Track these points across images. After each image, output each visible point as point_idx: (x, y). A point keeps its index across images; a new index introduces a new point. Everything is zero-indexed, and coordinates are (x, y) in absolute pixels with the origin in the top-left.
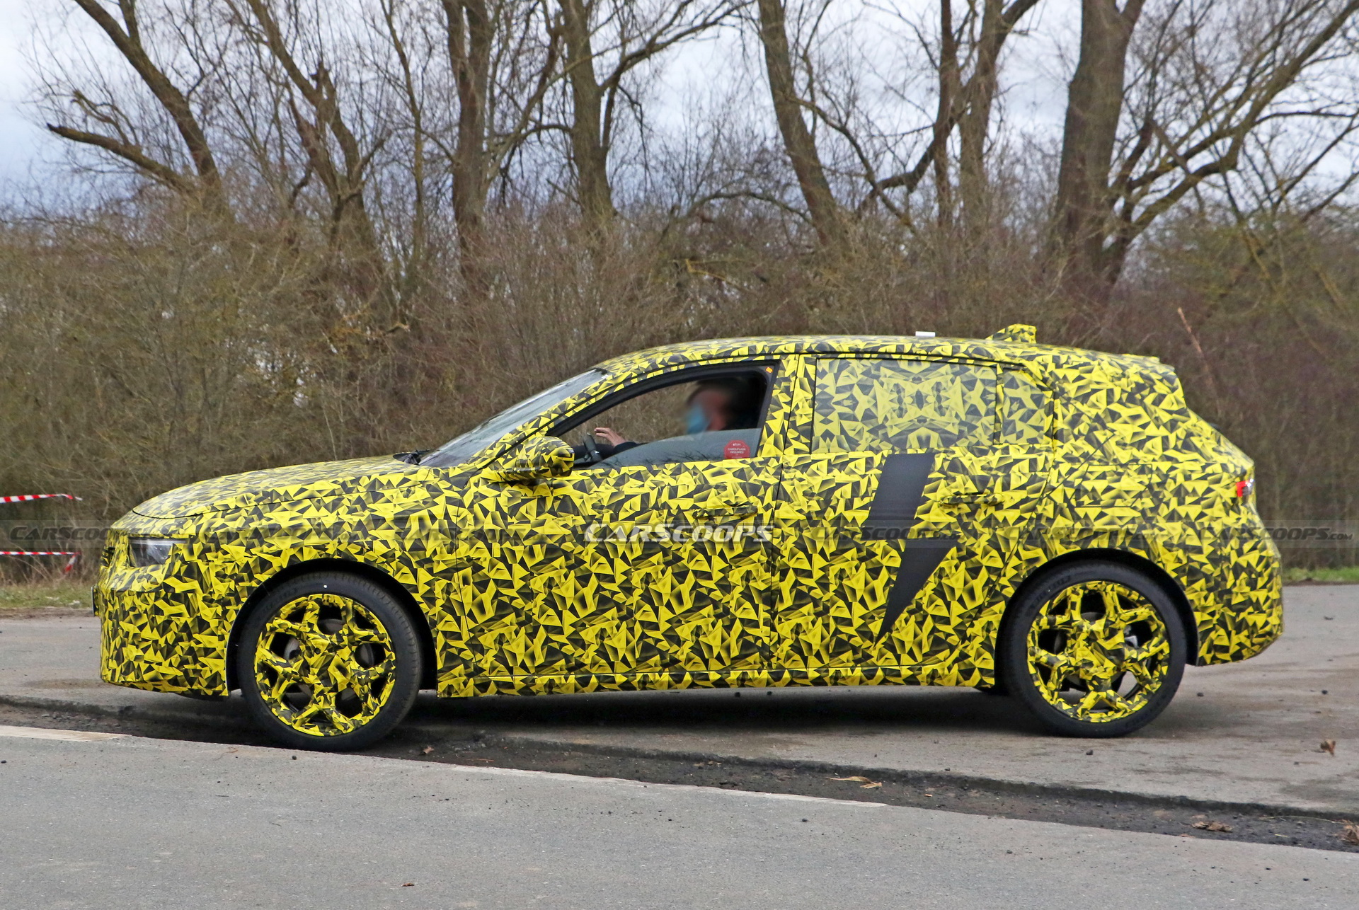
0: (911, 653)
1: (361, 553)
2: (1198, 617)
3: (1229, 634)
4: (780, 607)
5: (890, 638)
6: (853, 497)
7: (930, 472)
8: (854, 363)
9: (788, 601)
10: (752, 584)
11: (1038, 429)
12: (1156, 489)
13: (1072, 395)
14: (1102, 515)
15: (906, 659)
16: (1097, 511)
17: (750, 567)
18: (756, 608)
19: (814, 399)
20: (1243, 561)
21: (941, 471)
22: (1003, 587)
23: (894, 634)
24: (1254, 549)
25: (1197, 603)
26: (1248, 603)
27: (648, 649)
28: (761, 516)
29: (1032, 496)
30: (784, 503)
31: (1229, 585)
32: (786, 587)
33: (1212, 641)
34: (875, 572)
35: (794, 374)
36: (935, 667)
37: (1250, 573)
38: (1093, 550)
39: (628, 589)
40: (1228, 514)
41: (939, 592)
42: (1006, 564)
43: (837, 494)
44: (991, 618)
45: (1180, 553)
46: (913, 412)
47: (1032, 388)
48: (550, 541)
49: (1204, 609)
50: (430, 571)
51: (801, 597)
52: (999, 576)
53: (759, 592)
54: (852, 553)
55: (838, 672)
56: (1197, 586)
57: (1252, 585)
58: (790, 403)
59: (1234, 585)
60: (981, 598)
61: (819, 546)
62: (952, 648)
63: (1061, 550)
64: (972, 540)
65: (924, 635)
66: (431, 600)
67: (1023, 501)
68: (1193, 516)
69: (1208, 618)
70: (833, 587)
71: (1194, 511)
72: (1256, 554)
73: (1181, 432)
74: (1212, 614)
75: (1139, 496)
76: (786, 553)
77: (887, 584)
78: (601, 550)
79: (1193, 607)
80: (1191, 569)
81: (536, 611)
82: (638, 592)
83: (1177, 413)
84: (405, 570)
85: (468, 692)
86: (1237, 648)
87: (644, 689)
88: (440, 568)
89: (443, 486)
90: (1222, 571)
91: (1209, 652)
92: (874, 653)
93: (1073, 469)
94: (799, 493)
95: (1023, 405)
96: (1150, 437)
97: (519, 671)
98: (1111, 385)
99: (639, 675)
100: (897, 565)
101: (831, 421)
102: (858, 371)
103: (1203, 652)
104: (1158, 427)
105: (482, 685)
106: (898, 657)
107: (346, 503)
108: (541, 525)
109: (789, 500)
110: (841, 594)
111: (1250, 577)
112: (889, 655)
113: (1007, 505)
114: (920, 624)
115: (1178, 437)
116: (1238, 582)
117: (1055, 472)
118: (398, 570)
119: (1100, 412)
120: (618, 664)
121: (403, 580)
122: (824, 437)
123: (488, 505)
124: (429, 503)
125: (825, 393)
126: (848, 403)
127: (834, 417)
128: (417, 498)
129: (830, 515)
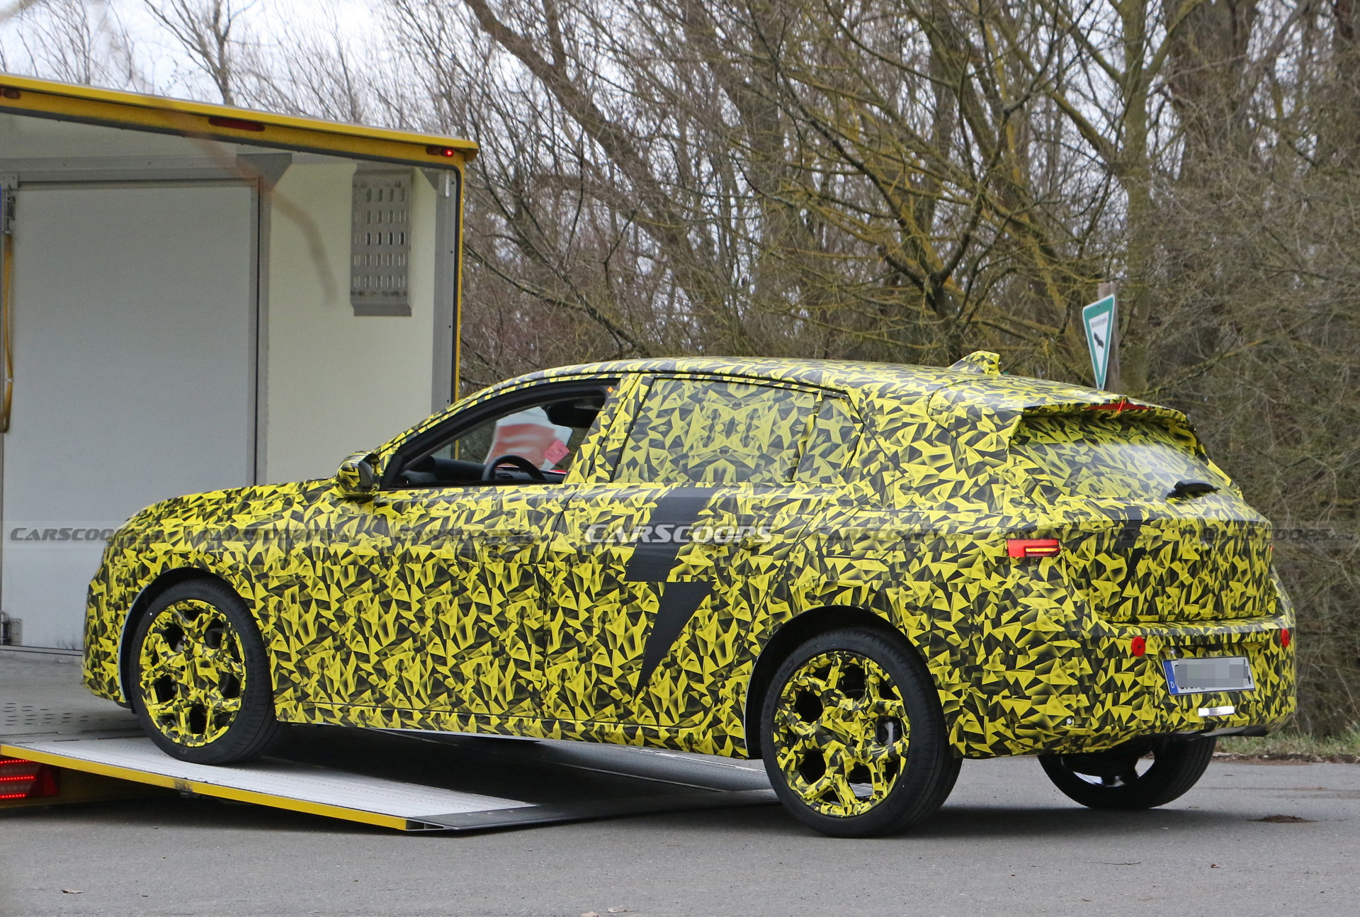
0: (668, 713)
1: (213, 564)
2: (944, 696)
3: (981, 720)
4: (550, 650)
5: (648, 693)
7: (702, 508)
8: (687, 384)
9: (557, 645)
10: (526, 621)
11: (835, 466)
12: (913, 541)
13: (879, 429)
14: (850, 567)
15: (664, 718)
16: (846, 562)
17: (524, 603)
18: (529, 648)
19: (632, 423)
20: (999, 634)
21: (713, 509)
22: (752, 644)
23: (651, 689)
24: (1015, 619)
25: (940, 679)
26: (1003, 684)
27: (438, 687)
28: (537, 547)
29: (787, 541)
30: (560, 534)
31: (979, 661)
32: (555, 627)
33: (961, 727)
34: (634, 617)
35: (625, 395)
36: (691, 730)
37: (1006, 650)
38: (837, 606)
39: (422, 620)
40: (989, 576)
41: (692, 644)
42: (754, 618)
43: (610, 527)
44: (740, 679)
45: (924, 618)
46: (720, 441)
47: (845, 418)
48: (362, 563)
49: (949, 686)
50: (266, 586)
51: (568, 640)
52: (748, 632)
53: (533, 631)
54: (615, 595)
55: (602, 727)
56: (942, 658)
57: (1010, 664)
58: (608, 427)
59: (986, 661)
60: (731, 655)
61: (586, 585)
62: (707, 711)
63: (806, 606)
64: (725, 588)
65: (679, 693)
66: (265, 618)
67: (779, 547)
68: (946, 576)
69: (954, 698)
70: (596, 631)
71: (948, 570)
72: (1017, 627)
73: (982, 479)
74: (958, 694)
75: (893, 548)
76: (556, 590)
77: (645, 632)
78: (401, 575)
79: (937, 684)
80: (936, 638)
81: (348, 635)
82: (430, 622)
83: (992, 455)
84: (246, 584)
85: (300, 717)
86: (996, 739)
87: (441, 729)
88: (274, 584)
89: (297, 500)
90: (971, 642)
91: (960, 740)
92: (635, 709)
93: (840, 514)
94: (577, 524)
95: (828, 439)
96: (942, 482)
97: (336, 698)
98: (927, 419)
99: (433, 714)
100: (655, 611)
101: (640, 448)
102: (687, 393)
103: (953, 739)
104: (958, 471)
105: (310, 711)
106: (657, 716)
107: (220, 512)
108: (357, 544)
109: (565, 532)
110: (602, 639)
111: (1007, 653)
112: (649, 712)
113: (763, 549)
114: (675, 679)
115: (976, 484)
116: (991, 658)
117: (821, 515)
118: (241, 583)
119: (900, 450)
120: (414, 699)
121: (246, 594)
122: (628, 465)
123: (322, 521)
124: (278, 516)
125: (646, 417)
126: (662, 428)
127: (644, 443)
128: (272, 510)
129: (599, 550)
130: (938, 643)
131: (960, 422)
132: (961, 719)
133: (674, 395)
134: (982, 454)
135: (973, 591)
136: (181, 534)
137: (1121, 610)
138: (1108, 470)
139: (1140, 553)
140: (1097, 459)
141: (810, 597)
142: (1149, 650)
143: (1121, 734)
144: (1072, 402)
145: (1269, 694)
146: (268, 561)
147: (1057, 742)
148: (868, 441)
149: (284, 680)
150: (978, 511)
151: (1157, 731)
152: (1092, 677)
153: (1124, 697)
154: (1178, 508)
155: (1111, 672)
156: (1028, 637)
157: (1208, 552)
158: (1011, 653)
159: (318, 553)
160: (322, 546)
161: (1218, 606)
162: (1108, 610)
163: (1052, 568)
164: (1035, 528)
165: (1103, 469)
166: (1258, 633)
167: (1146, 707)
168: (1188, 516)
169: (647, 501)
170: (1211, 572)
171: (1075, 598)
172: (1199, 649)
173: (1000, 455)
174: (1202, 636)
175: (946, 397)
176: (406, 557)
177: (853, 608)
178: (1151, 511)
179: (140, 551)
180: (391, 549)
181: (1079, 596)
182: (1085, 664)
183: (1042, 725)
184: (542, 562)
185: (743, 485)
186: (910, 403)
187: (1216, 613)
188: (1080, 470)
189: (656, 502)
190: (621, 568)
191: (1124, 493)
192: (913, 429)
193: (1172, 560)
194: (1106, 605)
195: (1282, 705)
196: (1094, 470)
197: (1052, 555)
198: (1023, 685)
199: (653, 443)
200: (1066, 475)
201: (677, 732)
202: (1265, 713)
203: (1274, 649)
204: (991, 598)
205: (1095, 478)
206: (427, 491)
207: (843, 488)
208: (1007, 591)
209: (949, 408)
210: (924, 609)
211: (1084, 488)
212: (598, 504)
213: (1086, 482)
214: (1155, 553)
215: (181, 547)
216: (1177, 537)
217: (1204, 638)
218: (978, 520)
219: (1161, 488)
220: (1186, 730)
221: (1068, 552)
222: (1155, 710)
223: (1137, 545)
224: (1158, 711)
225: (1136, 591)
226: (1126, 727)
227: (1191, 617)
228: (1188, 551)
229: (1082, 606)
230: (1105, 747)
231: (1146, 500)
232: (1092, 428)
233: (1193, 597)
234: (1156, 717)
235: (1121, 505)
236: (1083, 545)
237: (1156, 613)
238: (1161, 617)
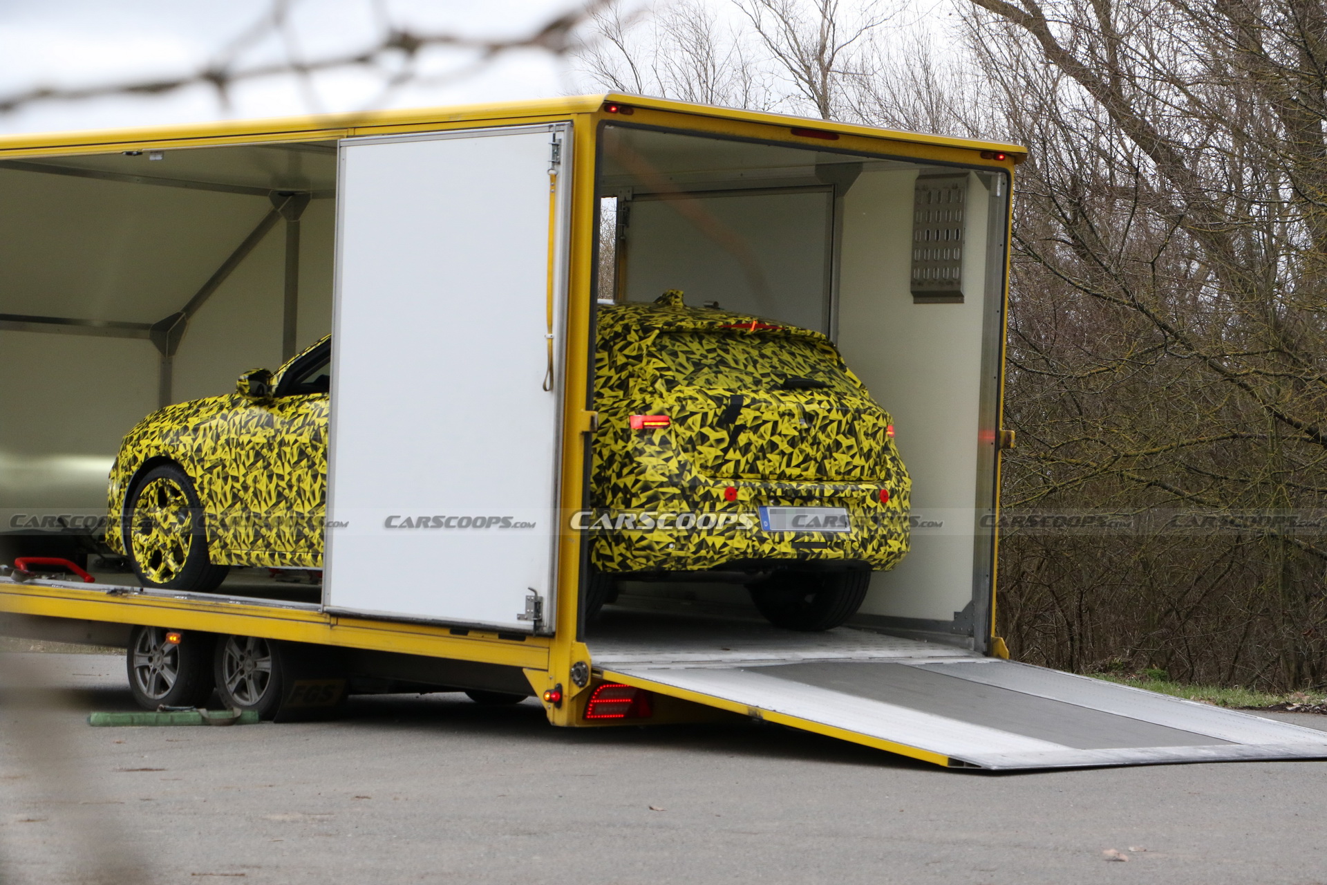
1: (173, 453)
20: (621, 483)
24: (631, 472)
27: (300, 536)
31: (608, 502)
33: (597, 552)
37: (625, 494)
39: (290, 487)
40: (616, 442)
48: (257, 448)
50: (203, 467)
59: (612, 502)
66: (202, 489)
72: (632, 478)
73: (624, 374)
78: (279, 456)
81: (249, 500)
82: (295, 489)
83: (634, 358)
84: (191, 466)
85: (224, 561)
86: (620, 558)
87: (304, 565)
88: (207, 465)
89: (227, 406)
90: (603, 490)
91: (598, 560)
97: (243, 546)
99: (298, 554)
103: (594, 560)
104: (610, 369)
105: (229, 556)
107: (182, 417)
108: (255, 435)
111: (625, 496)
115: (620, 378)
116: (615, 500)
118: (189, 466)
120: (287, 545)
121: (191, 474)
123: (237, 419)
124: (213, 417)
128: (211, 413)
131: (617, 335)
132: (597, 545)
134: (627, 357)
135: (606, 453)
136: (157, 433)
137: (724, 468)
138: (727, 370)
139: (742, 428)
140: (723, 362)
142: (740, 496)
143: (716, 557)
145: (866, 535)
146: (205, 449)
147: (664, 561)
149: (214, 535)
150: (616, 397)
151: (750, 556)
155: (706, 511)
156: (640, 485)
157: (807, 430)
158: (628, 496)
159: (233, 443)
160: (236, 437)
161: (821, 469)
162: (712, 468)
163: (663, 437)
164: (651, 408)
165: (722, 368)
166: (853, 490)
167: (738, 538)
168: (789, 404)
170: (812, 445)
171: (680, 458)
172: (797, 500)
173: (638, 358)
174: (793, 490)
176: (282, 443)
178: (753, 399)
179: (134, 446)
180: (274, 437)
181: (683, 457)
182: (684, 505)
183: (650, 547)
187: (819, 476)
188: (701, 369)
191: (734, 385)
193: (772, 434)
194: (710, 464)
195: (880, 545)
196: (715, 369)
197: (665, 427)
200: (688, 373)
202: (861, 550)
203: (870, 502)
204: (617, 458)
205: (713, 375)
206: (301, 396)
208: (627, 453)
211: (700, 382)
213: (703, 378)
214: (755, 429)
215: (157, 442)
216: (776, 417)
217: (796, 492)
218: (614, 403)
219: (772, 383)
220: (779, 557)
221: (677, 426)
222: (746, 542)
223: (738, 423)
224: (750, 542)
225: (738, 456)
226: (720, 553)
227: (793, 477)
228: (787, 428)
229: (685, 464)
230: (705, 567)
231: (753, 391)
232: (729, 341)
233: (794, 463)
234: (748, 546)
235: (728, 394)
236: (690, 421)
237: (758, 472)
238: (762, 475)
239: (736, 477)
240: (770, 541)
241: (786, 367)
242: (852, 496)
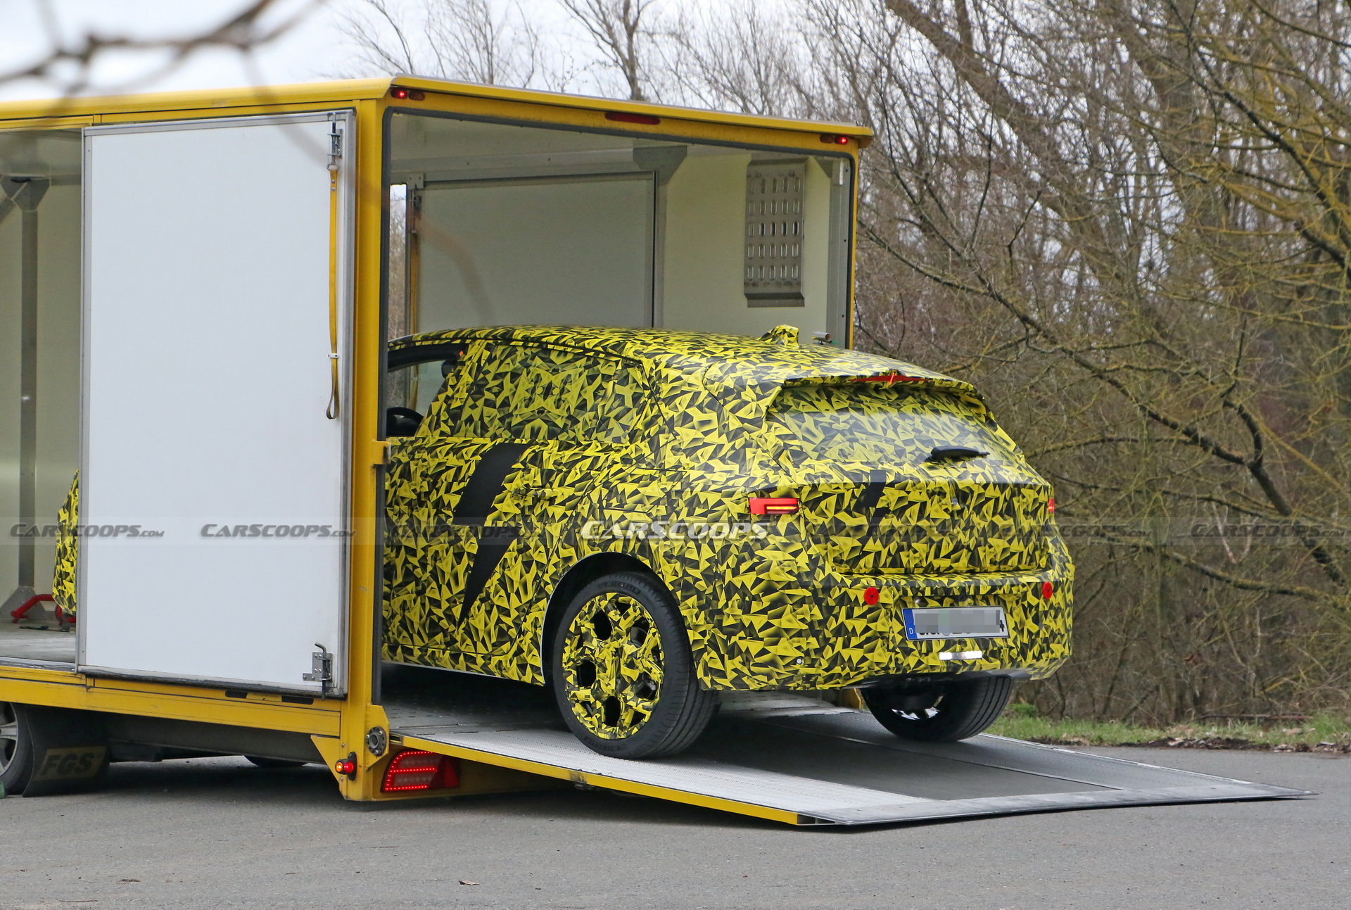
0: (483, 642)
2: (692, 636)
3: (722, 658)
5: (468, 624)
6: (453, 481)
7: (516, 462)
8: (520, 351)
9: (400, 580)
11: (625, 427)
12: (674, 497)
13: (662, 396)
14: (623, 518)
15: (480, 647)
16: (620, 514)
19: (473, 385)
20: (738, 582)
21: (523, 463)
22: (547, 583)
23: (471, 621)
24: (752, 569)
25: (689, 620)
26: (740, 627)
29: (577, 494)
30: (406, 481)
31: (721, 605)
32: (399, 563)
33: (706, 664)
34: (459, 556)
35: (471, 359)
36: (501, 658)
37: (743, 597)
38: (611, 553)
41: (502, 583)
42: (549, 561)
43: (443, 477)
44: (538, 615)
45: (678, 565)
46: (538, 402)
47: (638, 386)
49: (697, 626)
51: (409, 575)
52: (544, 573)
55: (433, 653)
56: (691, 602)
57: (746, 609)
59: (726, 606)
60: (531, 594)
62: (512, 642)
63: (588, 552)
64: (528, 534)
65: (492, 625)
67: (570, 498)
69: (700, 638)
70: (430, 568)
72: (753, 576)
73: (739, 443)
74: (703, 634)
75: (657, 503)
77: (466, 570)
79: (686, 624)
80: (686, 583)
83: (751, 422)
86: (735, 675)
90: (715, 589)
91: (706, 675)
92: (458, 638)
93: (621, 471)
94: (419, 474)
95: (623, 403)
96: (706, 445)
98: (701, 388)
100: (475, 551)
101: (476, 407)
102: (519, 359)
103: (700, 674)
104: (720, 435)
106: (475, 644)
109: (410, 480)
110: (434, 575)
111: (743, 599)
112: (469, 641)
113: (558, 501)
114: (489, 613)
115: (733, 447)
116: (730, 604)
117: (606, 471)
119: (676, 415)
122: (466, 422)
125: (484, 379)
126: (496, 390)
127: (480, 403)
129: (434, 497)
130: (688, 588)
131: (728, 391)
132: (706, 657)
133: (509, 360)
134: (742, 420)
135: (718, 544)
137: (862, 563)
138: (864, 436)
139: (884, 512)
140: (857, 427)
141: (591, 543)
142: (882, 599)
143: (852, 674)
144: (836, 374)
145: (1026, 641)
147: (790, 680)
148: (652, 406)
150: (730, 472)
151: (892, 672)
152: (823, 623)
153: (854, 641)
154: (931, 473)
155: (842, 618)
156: (762, 585)
157: (960, 512)
158: (747, 599)
161: (974, 559)
162: (847, 562)
163: (790, 524)
164: (775, 489)
165: (859, 436)
166: (1012, 586)
167: (879, 650)
168: (938, 480)
169: (474, 455)
170: (965, 530)
171: (810, 552)
172: (947, 599)
173: (756, 422)
174: (944, 588)
175: (721, 369)
177: (623, 555)
178: (898, 475)
181: (815, 549)
182: (816, 610)
183: (773, 664)
184: (390, 505)
185: (551, 442)
186: (690, 373)
187: (971, 567)
188: (833, 437)
189: (481, 455)
190: (450, 513)
191: (874, 457)
192: (688, 397)
193: (919, 518)
194: (845, 558)
195: (1042, 651)
196: (849, 436)
197: (792, 513)
198: (757, 628)
199: (489, 403)
200: (817, 441)
201: (490, 659)
202: (1020, 659)
203: (1031, 599)
204: (733, 550)
205: (848, 444)
207: (627, 448)
208: (746, 544)
209: (721, 378)
210: (678, 558)
211: (833, 453)
212: (436, 456)
213: (836, 448)
214: (900, 513)
216: (924, 497)
217: (947, 591)
218: (728, 480)
219: (917, 453)
220: (926, 671)
221: (807, 511)
222: (889, 654)
223: (879, 506)
224: (893, 654)
225: (878, 546)
226: (857, 669)
227: (941, 570)
228: (936, 511)
229: (817, 559)
230: (839, 686)
231: (896, 464)
232: (863, 398)
233: (943, 553)
234: (891, 659)
235: (867, 469)
236: (822, 504)
237: (902, 566)
238: (906, 569)
239: (876, 572)
240: (916, 653)
241: (931, 430)
242: (1011, 592)
